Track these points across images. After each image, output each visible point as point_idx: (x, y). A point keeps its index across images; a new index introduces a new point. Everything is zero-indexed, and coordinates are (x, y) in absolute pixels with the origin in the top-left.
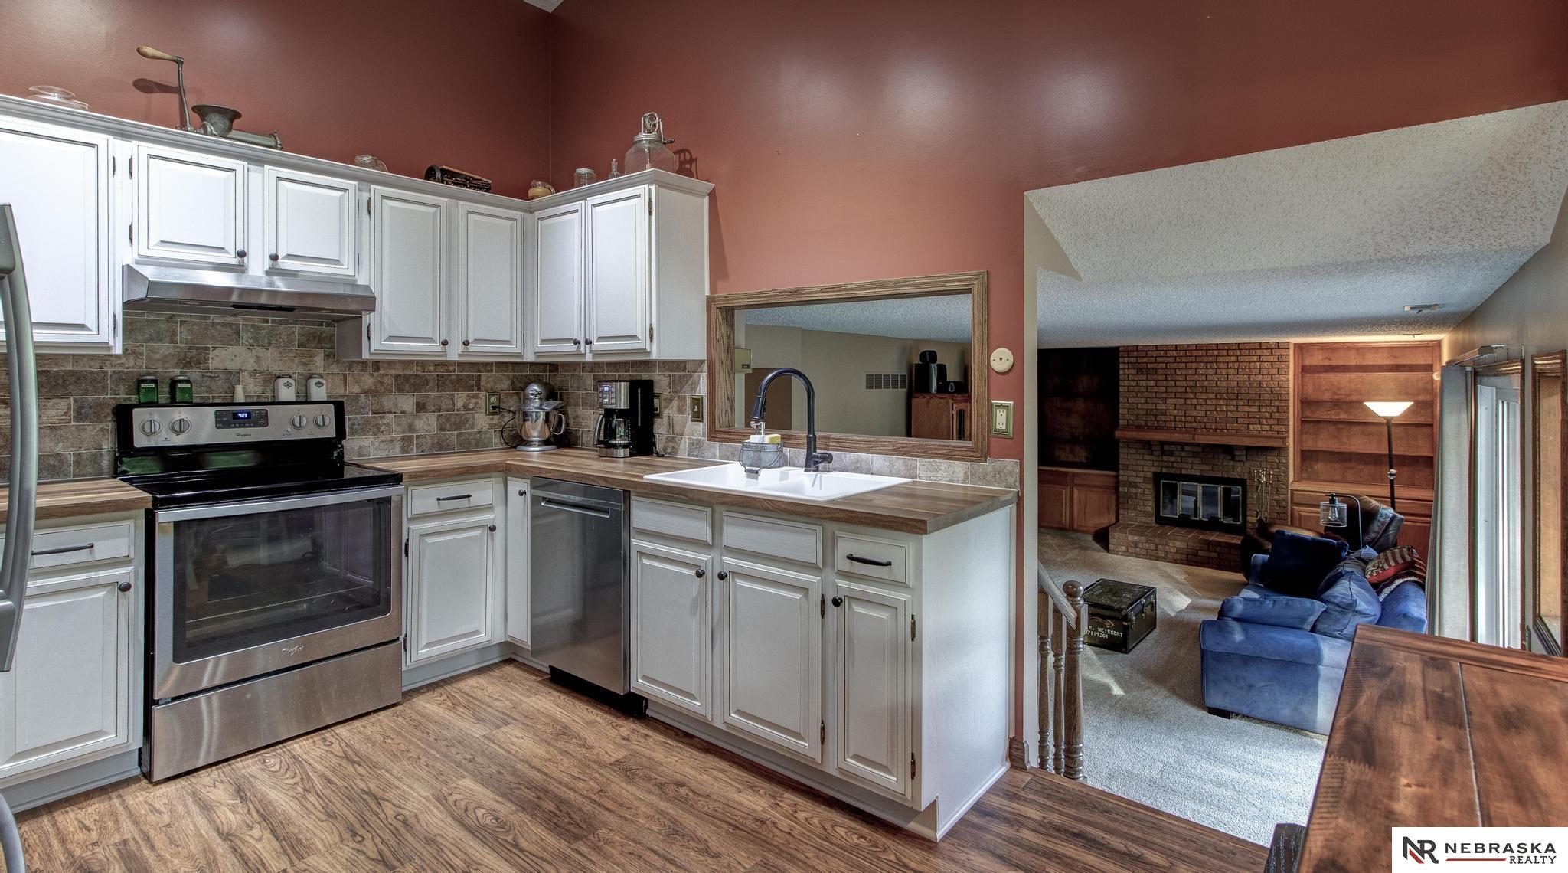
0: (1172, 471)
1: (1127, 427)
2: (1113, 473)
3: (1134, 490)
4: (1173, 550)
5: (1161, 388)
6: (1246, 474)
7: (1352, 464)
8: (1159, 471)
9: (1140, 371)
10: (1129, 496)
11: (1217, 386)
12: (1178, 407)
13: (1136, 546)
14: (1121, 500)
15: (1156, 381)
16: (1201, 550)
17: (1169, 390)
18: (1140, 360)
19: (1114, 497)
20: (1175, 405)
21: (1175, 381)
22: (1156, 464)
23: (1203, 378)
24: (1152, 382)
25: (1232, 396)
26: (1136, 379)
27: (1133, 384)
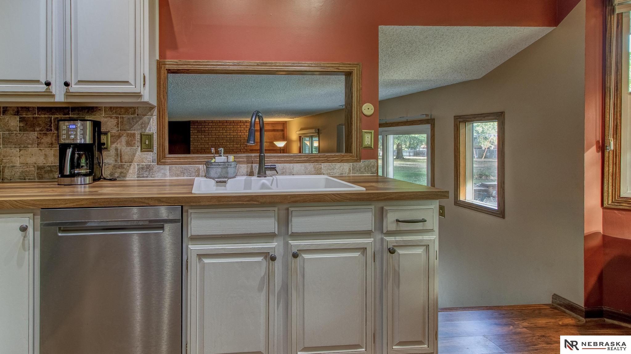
5: (206, 138)
9: (198, 131)
11: (226, 137)
17: (210, 139)
18: (199, 127)
20: (212, 145)
21: (212, 135)
23: (222, 134)
24: (203, 136)
25: (231, 141)
26: (197, 135)
27: (196, 137)
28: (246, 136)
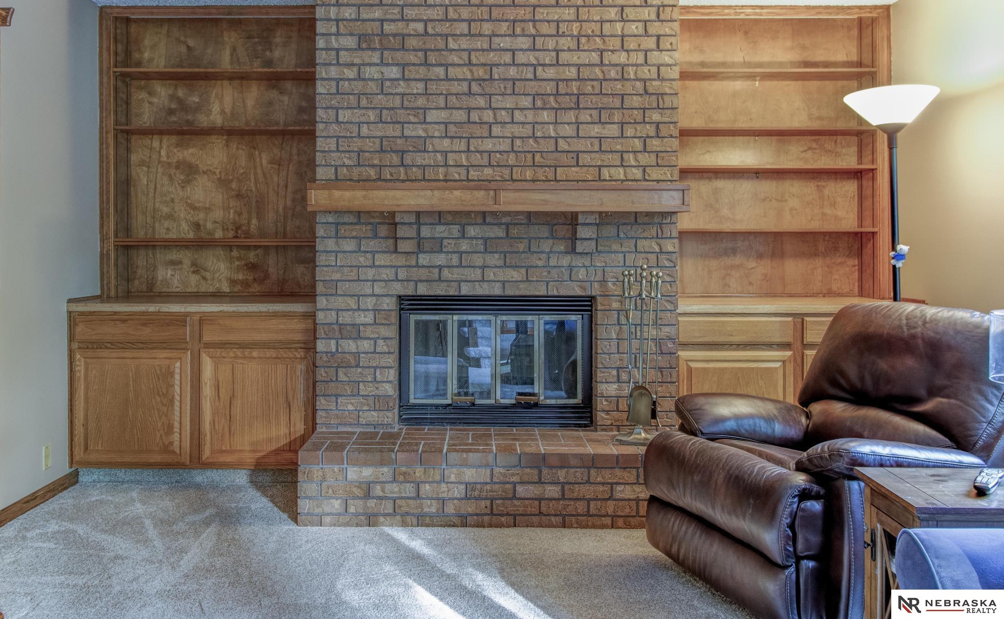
0: (440, 290)
1: (337, 182)
2: (299, 308)
3: (350, 346)
4: (458, 491)
5: (413, 84)
6: (596, 285)
7: (738, 260)
8: (410, 292)
10: (341, 363)
11: (536, 78)
12: (452, 129)
13: (368, 495)
14: (321, 374)
15: (404, 66)
16: (522, 483)
17: (433, 87)
19: (300, 367)
20: (446, 124)
21: (446, 66)
22: (402, 274)
23: (507, 58)
24: (394, 69)
25: (566, 101)
26: (357, 61)
27: (350, 73)
28: (654, 70)
